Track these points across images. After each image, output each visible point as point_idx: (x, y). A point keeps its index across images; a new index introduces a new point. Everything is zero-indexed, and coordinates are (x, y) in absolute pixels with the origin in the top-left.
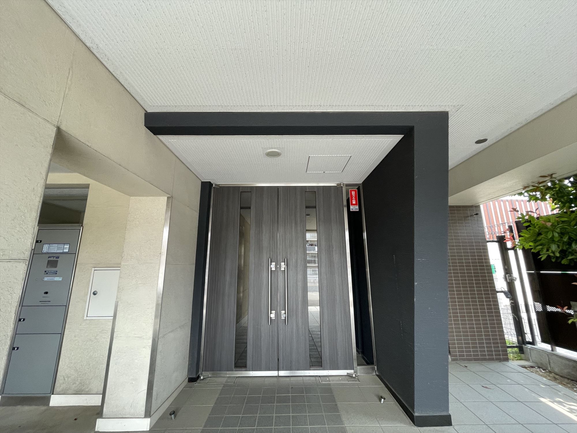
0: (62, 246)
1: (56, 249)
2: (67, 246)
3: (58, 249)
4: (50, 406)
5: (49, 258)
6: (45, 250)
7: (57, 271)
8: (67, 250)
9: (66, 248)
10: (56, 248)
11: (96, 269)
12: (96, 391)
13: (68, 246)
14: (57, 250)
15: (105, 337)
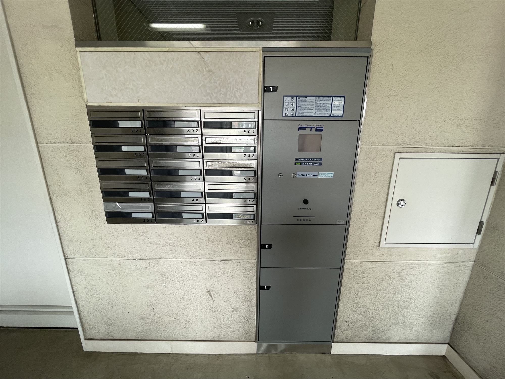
0: (326, 101)
1: (314, 109)
2: (339, 102)
3: (320, 107)
4: (332, 353)
5: (299, 129)
6: (290, 111)
7: (321, 160)
8: (338, 112)
9: (339, 106)
10: (314, 106)
11: (404, 155)
12: (398, 339)
13: (342, 103)
14: (317, 110)
15: (416, 273)
